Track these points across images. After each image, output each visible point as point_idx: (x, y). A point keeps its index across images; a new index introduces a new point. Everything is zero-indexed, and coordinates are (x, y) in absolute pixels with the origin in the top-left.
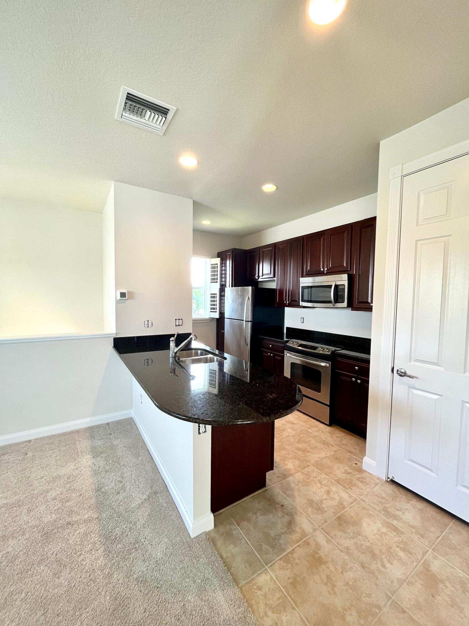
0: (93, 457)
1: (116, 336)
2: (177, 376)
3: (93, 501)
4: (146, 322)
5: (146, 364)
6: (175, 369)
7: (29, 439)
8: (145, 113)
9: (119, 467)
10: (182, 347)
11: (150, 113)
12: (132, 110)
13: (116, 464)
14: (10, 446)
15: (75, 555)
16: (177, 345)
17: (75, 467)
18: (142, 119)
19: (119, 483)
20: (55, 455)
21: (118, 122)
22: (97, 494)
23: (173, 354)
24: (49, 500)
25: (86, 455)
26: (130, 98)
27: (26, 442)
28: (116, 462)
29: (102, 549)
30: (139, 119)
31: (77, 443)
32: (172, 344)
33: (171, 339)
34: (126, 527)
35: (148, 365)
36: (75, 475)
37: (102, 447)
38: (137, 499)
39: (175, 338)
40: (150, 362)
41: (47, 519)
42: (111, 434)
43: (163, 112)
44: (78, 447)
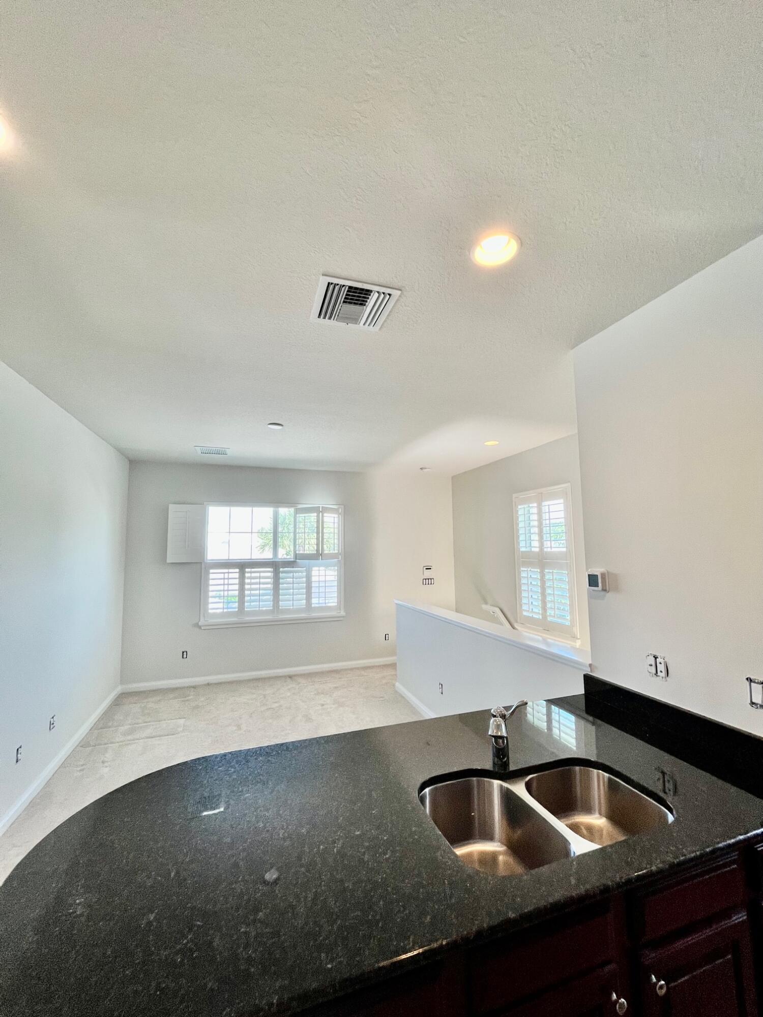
1: (590, 671)
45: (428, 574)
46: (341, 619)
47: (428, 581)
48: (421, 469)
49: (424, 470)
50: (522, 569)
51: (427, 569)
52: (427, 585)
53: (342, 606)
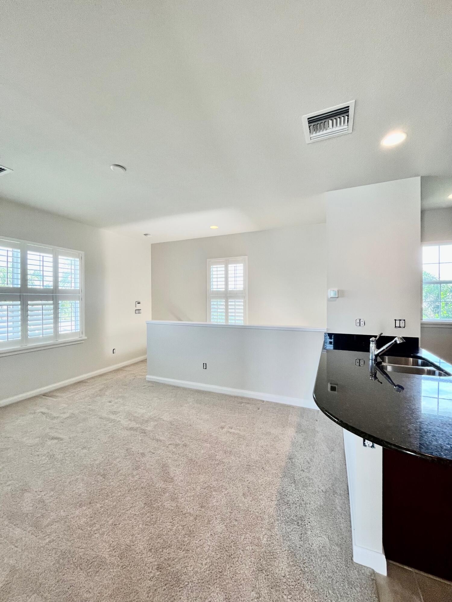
0: (296, 432)
1: (327, 331)
2: (381, 383)
3: (283, 464)
4: (358, 321)
5: (358, 364)
6: (376, 373)
7: (264, 400)
8: (328, 124)
9: (312, 450)
10: (384, 350)
11: (331, 121)
12: (316, 129)
13: (311, 446)
14: (253, 400)
15: (258, 492)
16: (378, 347)
17: (282, 432)
18: (327, 130)
19: (307, 463)
20: (273, 418)
21: (310, 145)
22: (288, 460)
23: (374, 357)
24: (259, 445)
25: (292, 427)
26: (311, 121)
27: (261, 401)
28: (311, 445)
29: (276, 503)
30: (325, 132)
31: (290, 415)
32: (372, 346)
33: (371, 339)
34: (298, 501)
35: (360, 366)
36: (279, 438)
37: (306, 427)
38: (316, 485)
39: (377, 339)
40: (362, 362)
41: (254, 457)
42: (317, 421)
43: (344, 111)
44: (289, 419)
45: (139, 307)
46: (83, 342)
47: (138, 311)
48: (146, 235)
49: (148, 236)
50: (212, 300)
51: (138, 303)
52: (138, 314)
53: (84, 333)
